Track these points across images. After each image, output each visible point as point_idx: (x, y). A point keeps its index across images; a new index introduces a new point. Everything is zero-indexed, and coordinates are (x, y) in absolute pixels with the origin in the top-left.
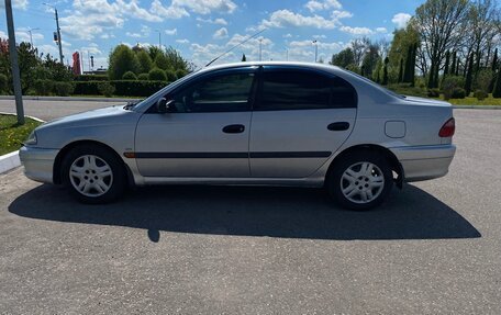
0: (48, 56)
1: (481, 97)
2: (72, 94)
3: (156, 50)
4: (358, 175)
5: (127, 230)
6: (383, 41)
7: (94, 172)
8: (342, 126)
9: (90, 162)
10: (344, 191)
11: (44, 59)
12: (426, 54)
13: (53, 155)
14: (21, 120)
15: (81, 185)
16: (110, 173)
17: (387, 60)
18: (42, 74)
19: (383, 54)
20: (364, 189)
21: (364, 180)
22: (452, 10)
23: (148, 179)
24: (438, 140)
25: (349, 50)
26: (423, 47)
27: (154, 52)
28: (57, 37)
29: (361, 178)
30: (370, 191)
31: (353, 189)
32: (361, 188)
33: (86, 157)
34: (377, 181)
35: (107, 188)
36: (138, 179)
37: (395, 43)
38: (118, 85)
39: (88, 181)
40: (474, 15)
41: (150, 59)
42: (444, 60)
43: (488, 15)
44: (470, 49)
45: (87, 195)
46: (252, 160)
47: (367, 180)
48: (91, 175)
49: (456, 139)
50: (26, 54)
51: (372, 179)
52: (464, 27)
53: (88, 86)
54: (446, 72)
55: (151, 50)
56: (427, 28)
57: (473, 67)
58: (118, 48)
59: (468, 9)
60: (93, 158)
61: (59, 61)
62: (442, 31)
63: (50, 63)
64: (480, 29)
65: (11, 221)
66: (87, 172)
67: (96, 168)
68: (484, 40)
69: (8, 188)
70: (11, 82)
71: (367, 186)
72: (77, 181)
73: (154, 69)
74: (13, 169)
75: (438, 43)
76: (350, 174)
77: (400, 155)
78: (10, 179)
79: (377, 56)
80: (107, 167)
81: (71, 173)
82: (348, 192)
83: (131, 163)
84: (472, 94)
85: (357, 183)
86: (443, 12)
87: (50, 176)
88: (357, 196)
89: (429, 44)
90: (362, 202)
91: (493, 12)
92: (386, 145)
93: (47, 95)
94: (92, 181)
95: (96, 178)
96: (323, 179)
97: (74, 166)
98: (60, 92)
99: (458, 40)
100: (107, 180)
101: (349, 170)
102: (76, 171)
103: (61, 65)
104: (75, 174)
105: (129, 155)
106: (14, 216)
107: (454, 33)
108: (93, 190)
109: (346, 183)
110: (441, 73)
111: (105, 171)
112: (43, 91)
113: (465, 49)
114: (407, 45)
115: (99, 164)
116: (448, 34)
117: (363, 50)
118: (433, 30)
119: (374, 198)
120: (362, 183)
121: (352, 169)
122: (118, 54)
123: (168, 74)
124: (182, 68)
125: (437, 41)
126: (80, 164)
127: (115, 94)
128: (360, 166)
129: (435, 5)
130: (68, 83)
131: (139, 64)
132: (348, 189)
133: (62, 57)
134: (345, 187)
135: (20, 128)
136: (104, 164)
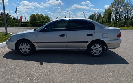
0: (14, 17)
1: (128, 27)
2: (20, 27)
4: (95, 47)
5: (34, 62)
6: (102, 12)
7: (25, 47)
8: (91, 35)
9: (25, 44)
10: (92, 52)
11: (13, 18)
12: (114, 16)
13: (15, 43)
14: (7, 33)
16: (30, 47)
17: (103, 17)
18: (12, 22)
19: (102, 15)
20: (97, 51)
21: (97, 49)
22: (120, 4)
24: (117, 38)
25: (93, 15)
27: (42, 16)
28: (16, 12)
29: (96, 48)
30: (99, 52)
31: (94, 51)
32: (96, 51)
33: (23, 43)
34: (100, 49)
35: (29, 51)
36: (37, 49)
37: (105, 13)
38: (32, 24)
39: (24, 49)
40: (126, 5)
41: (40, 17)
42: (118, 17)
44: (125, 14)
46: (67, 44)
47: (98, 49)
48: (25, 48)
49: (121, 38)
50: (8, 16)
52: (124, 8)
53: (24, 25)
54: (119, 20)
55: (41, 15)
57: (126, 19)
59: (124, 4)
60: (25, 43)
61: (17, 18)
63: (14, 19)
64: (128, 9)
65: (4, 60)
66: (24, 47)
68: (129, 12)
69: (3, 51)
70: (4, 24)
71: (98, 50)
72: (21, 49)
73: (42, 20)
74: (4, 46)
75: (117, 13)
76: (93, 47)
77: (106, 42)
78: (3, 49)
80: (29, 46)
81: (20, 47)
82: (93, 52)
83: (35, 44)
84: (126, 26)
86: (118, 5)
87: (14, 48)
88: (95, 53)
89: (114, 13)
90: (97, 55)
91: (131, 4)
92: (103, 40)
93: (14, 27)
94: (25, 49)
95: (26, 48)
96: (86, 48)
97: (20, 46)
98: (17, 26)
99: (122, 12)
100: (29, 49)
101: (93, 46)
102: (21, 47)
103: (17, 19)
105: (35, 43)
107: (121, 10)
108: (25, 52)
109: (92, 50)
110: (118, 20)
111: (28, 47)
112: (12, 26)
113: (124, 14)
114: (108, 13)
115: (27, 45)
116: (119, 10)
117: (97, 15)
118: (115, 9)
119: (100, 53)
120: (97, 50)
121: (94, 46)
122: (32, 16)
123: (45, 21)
124: (49, 20)
125: (116, 12)
126: (22, 45)
127: (31, 26)
128: (96, 45)
129: (116, 3)
130: (19, 24)
131: (37, 19)
132: (93, 51)
133: (17, 17)
134: (92, 51)
135: (6, 36)
136: (28, 45)
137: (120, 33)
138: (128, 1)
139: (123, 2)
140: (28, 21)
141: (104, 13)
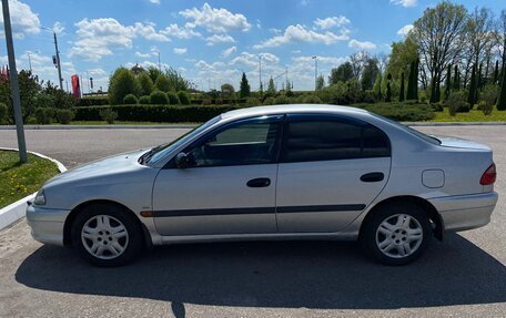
0: (49, 83)
1: (486, 110)
2: (73, 120)
3: (156, 71)
4: (394, 228)
6: (382, 55)
7: (108, 233)
8: (375, 177)
9: (103, 222)
10: (380, 245)
11: (44, 86)
12: (426, 67)
13: (62, 217)
14: (23, 157)
15: (94, 247)
16: (125, 233)
18: (42, 102)
19: (382, 67)
20: (401, 243)
21: (401, 233)
22: (450, 22)
23: (167, 239)
25: (348, 64)
26: (422, 60)
27: (154, 74)
28: (56, 61)
29: (397, 231)
30: (407, 245)
31: (389, 242)
32: (398, 241)
33: (99, 218)
34: (415, 234)
35: (122, 249)
36: (156, 239)
37: (393, 56)
38: (120, 111)
39: (101, 243)
40: (471, 27)
41: (150, 81)
42: (445, 72)
43: (485, 27)
44: (469, 61)
45: (102, 257)
46: (279, 215)
47: (404, 233)
48: (104, 236)
50: (26, 81)
51: (410, 231)
52: (462, 39)
53: (84, 110)
54: (448, 82)
55: (151, 72)
56: (426, 42)
57: (478, 80)
58: (118, 72)
59: (465, 21)
60: (106, 218)
61: (59, 88)
62: (440, 44)
63: (50, 90)
64: (479, 41)
65: (18, 295)
66: (101, 233)
67: (110, 229)
68: (483, 51)
69: (14, 247)
71: (404, 239)
72: (90, 243)
73: (156, 92)
74: (18, 221)
75: (437, 56)
76: (386, 227)
77: (439, 206)
78: (15, 234)
79: (377, 69)
80: (122, 227)
81: (83, 235)
82: (384, 246)
83: (148, 222)
85: (393, 237)
86: (440, 25)
87: (59, 239)
88: (394, 251)
89: (428, 56)
90: (399, 256)
91: (490, 24)
92: (424, 196)
93: (48, 123)
94: (105, 243)
95: (110, 239)
96: (357, 233)
97: (86, 228)
98: (63, 120)
99: (458, 52)
100: (122, 241)
101: (385, 223)
102: (88, 232)
103: (61, 91)
104: (87, 236)
105: (145, 214)
106: (22, 287)
107: (453, 45)
108: (107, 252)
109: (382, 237)
110: (442, 84)
111: (120, 231)
112: (43, 120)
113: (464, 61)
114: (407, 59)
115: (113, 224)
116: (447, 46)
117: (362, 64)
118: (431, 43)
119: (412, 251)
120: (399, 236)
121: (388, 221)
122: (119, 76)
123: (169, 96)
124: (184, 89)
125: (436, 53)
126: (93, 225)
127: (116, 119)
128: (396, 219)
129: (432, 18)
130: (68, 110)
131: (139, 86)
132: (384, 242)
133: (61, 80)
134: (381, 241)
135: (22, 167)
136: (119, 225)
137: (493, 165)
138: (476, 12)
139: (458, 14)
140: (100, 92)
141: (389, 59)
